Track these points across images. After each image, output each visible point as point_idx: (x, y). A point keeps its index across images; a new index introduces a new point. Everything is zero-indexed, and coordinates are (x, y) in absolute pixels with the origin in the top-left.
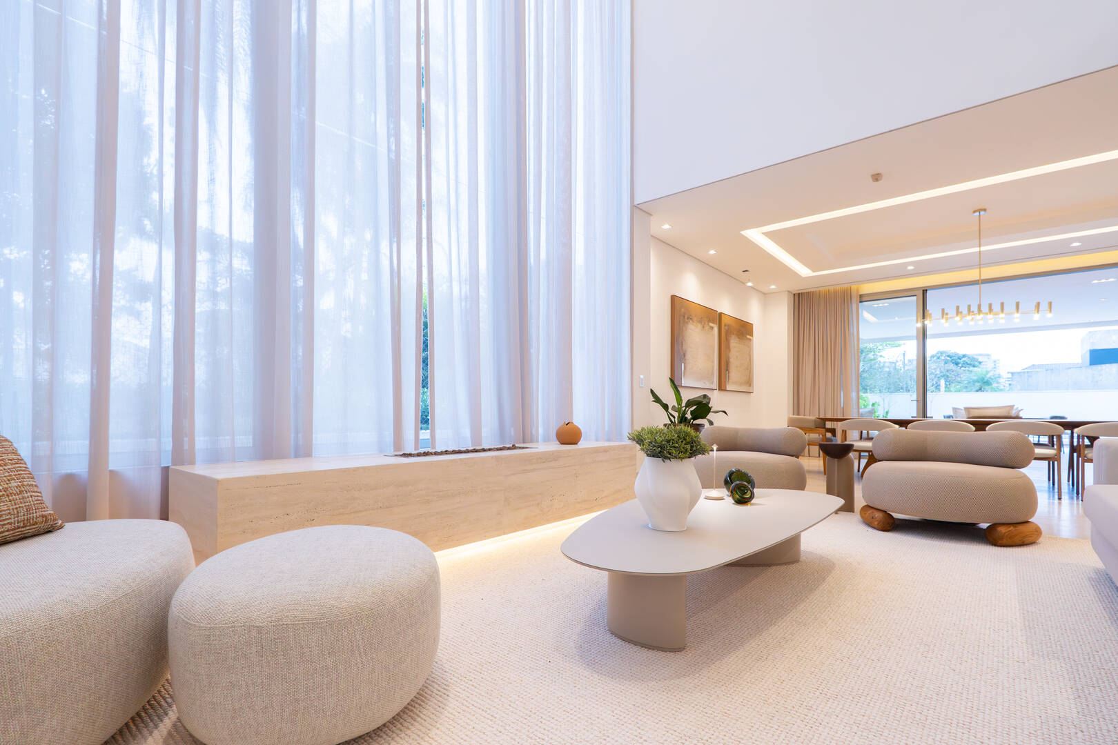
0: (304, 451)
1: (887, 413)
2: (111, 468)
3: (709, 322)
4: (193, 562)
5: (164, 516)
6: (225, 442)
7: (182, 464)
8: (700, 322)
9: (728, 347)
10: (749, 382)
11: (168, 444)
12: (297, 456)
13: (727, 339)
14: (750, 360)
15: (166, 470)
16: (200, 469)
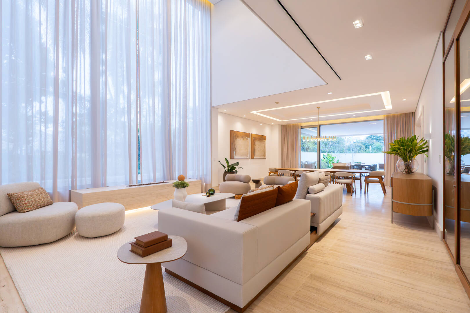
0: (104, 185)
1: (338, 161)
2: (58, 191)
3: (246, 137)
4: (78, 209)
5: (70, 201)
6: (84, 183)
7: (74, 190)
8: (242, 138)
9: (255, 144)
10: (264, 155)
11: (70, 185)
12: (102, 187)
13: (254, 142)
14: (265, 148)
15: (70, 191)
16: (78, 191)
